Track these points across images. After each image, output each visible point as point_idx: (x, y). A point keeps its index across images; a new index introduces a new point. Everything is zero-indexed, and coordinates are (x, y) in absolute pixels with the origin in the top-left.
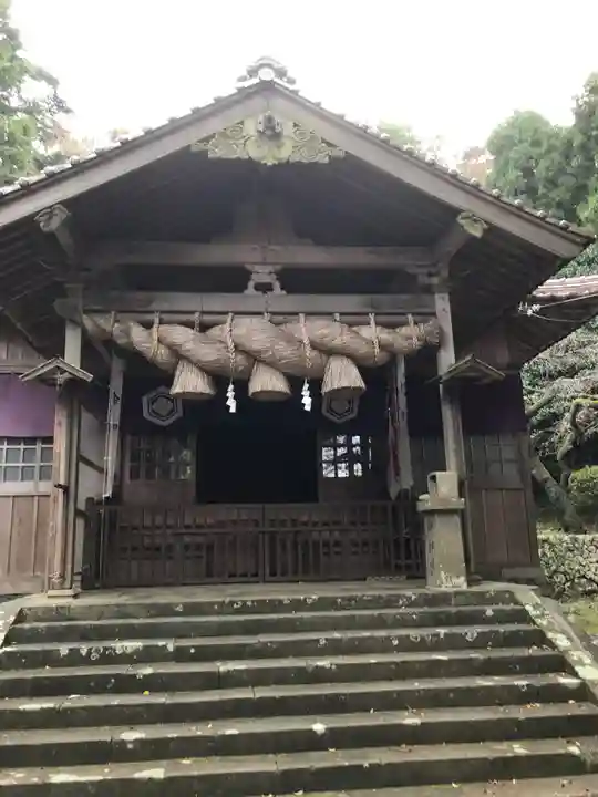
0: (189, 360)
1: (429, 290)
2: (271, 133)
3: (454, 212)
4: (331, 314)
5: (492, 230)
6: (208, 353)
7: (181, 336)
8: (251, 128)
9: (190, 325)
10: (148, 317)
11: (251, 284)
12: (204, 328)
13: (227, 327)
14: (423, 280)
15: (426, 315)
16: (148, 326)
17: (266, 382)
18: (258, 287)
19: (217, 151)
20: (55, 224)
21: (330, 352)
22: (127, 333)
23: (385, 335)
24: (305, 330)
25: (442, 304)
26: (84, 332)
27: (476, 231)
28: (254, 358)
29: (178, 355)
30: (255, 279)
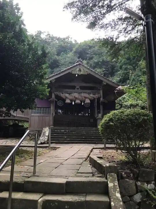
0: (68, 98)
1: (100, 90)
2: (80, 70)
3: (102, 81)
4: (86, 93)
5: (107, 84)
6: (71, 97)
7: (67, 95)
8: (78, 69)
9: (68, 94)
10: (63, 92)
11: (76, 88)
12: (70, 94)
13: (73, 94)
14: (99, 88)
15: (99, 93)
16: (63, 93)
17: (78, 101)
18: (77, 89)
19: (73, 73)
20: (54, 81)
21: (86, 98)
22: (60, 94)
23: (94, 96)
24: (83, 95)
25: (101, 92)
26: (55, 94)
27: (105, 84)
28: (76, 98)
29: (66, 98)
30: (77, 88)
